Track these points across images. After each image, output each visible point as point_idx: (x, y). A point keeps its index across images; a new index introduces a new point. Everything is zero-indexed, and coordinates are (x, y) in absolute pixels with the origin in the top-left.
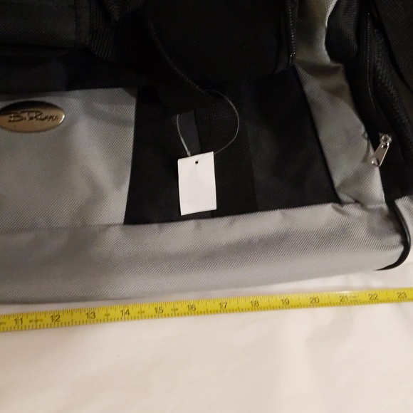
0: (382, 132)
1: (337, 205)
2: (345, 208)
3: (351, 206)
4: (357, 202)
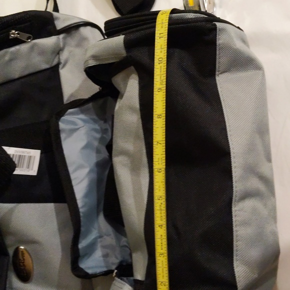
0: (9, 37)
1: (61, 66)
2: (62, 61)
3: (61, 57)
4: (58, 53)
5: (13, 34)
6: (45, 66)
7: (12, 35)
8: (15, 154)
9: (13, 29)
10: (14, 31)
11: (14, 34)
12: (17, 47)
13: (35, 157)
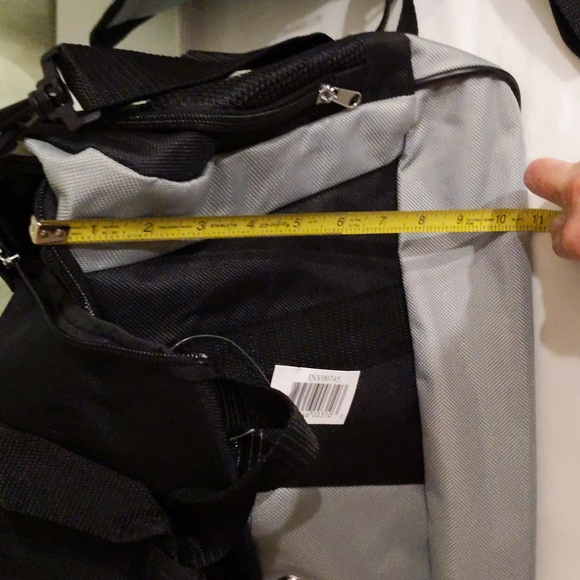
0: (316, 101)
1: (402, 163)
5: (327, 94)
6: (373, 164)
7: (323, 98)
8: (309, 382)
9: (327, 83)
10: (328, 87)
11: (328, 92)
12: (327, 121)
13: (347, 386)
